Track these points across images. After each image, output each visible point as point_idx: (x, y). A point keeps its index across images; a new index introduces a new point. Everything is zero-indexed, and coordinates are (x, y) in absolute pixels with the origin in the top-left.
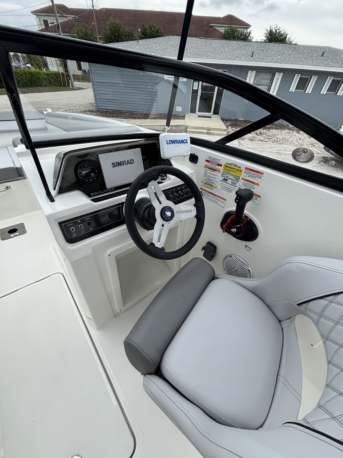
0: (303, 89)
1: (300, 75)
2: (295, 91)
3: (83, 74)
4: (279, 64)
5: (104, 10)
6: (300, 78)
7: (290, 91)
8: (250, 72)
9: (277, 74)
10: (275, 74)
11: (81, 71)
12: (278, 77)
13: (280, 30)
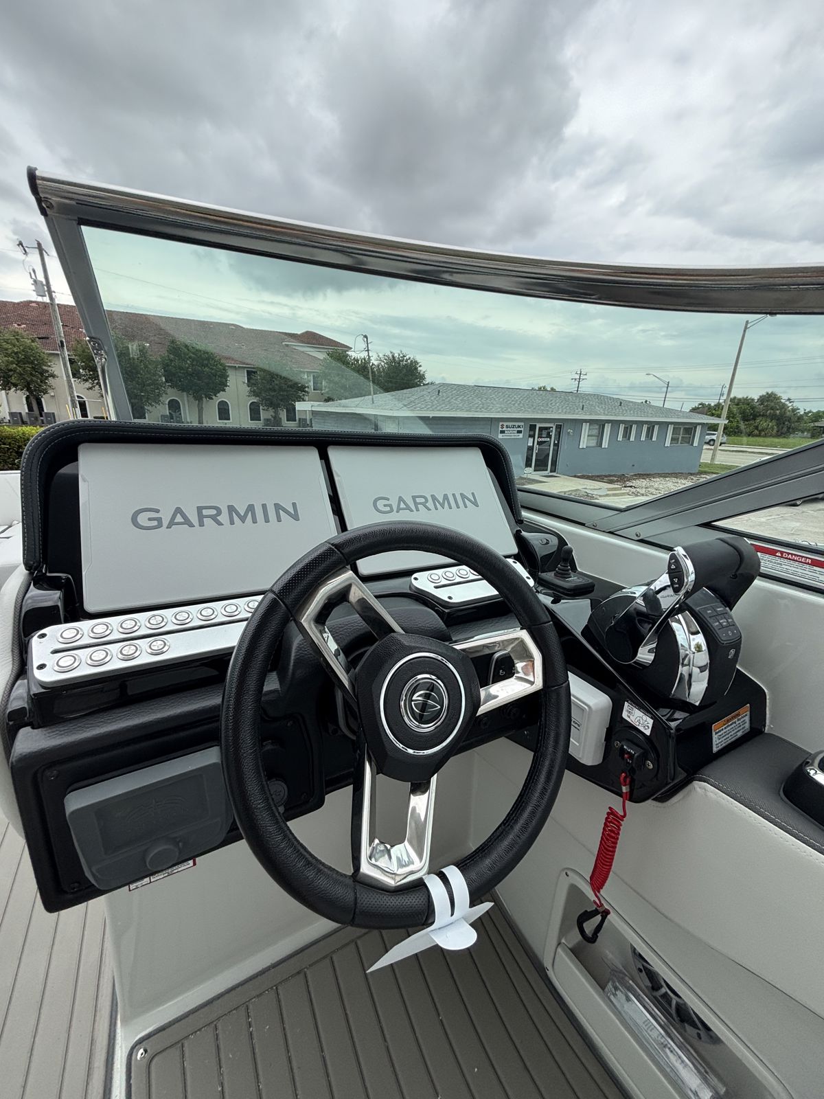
6: (624, 427)
8: (584, 424)
10: (604, 425)
12: (607, 428)
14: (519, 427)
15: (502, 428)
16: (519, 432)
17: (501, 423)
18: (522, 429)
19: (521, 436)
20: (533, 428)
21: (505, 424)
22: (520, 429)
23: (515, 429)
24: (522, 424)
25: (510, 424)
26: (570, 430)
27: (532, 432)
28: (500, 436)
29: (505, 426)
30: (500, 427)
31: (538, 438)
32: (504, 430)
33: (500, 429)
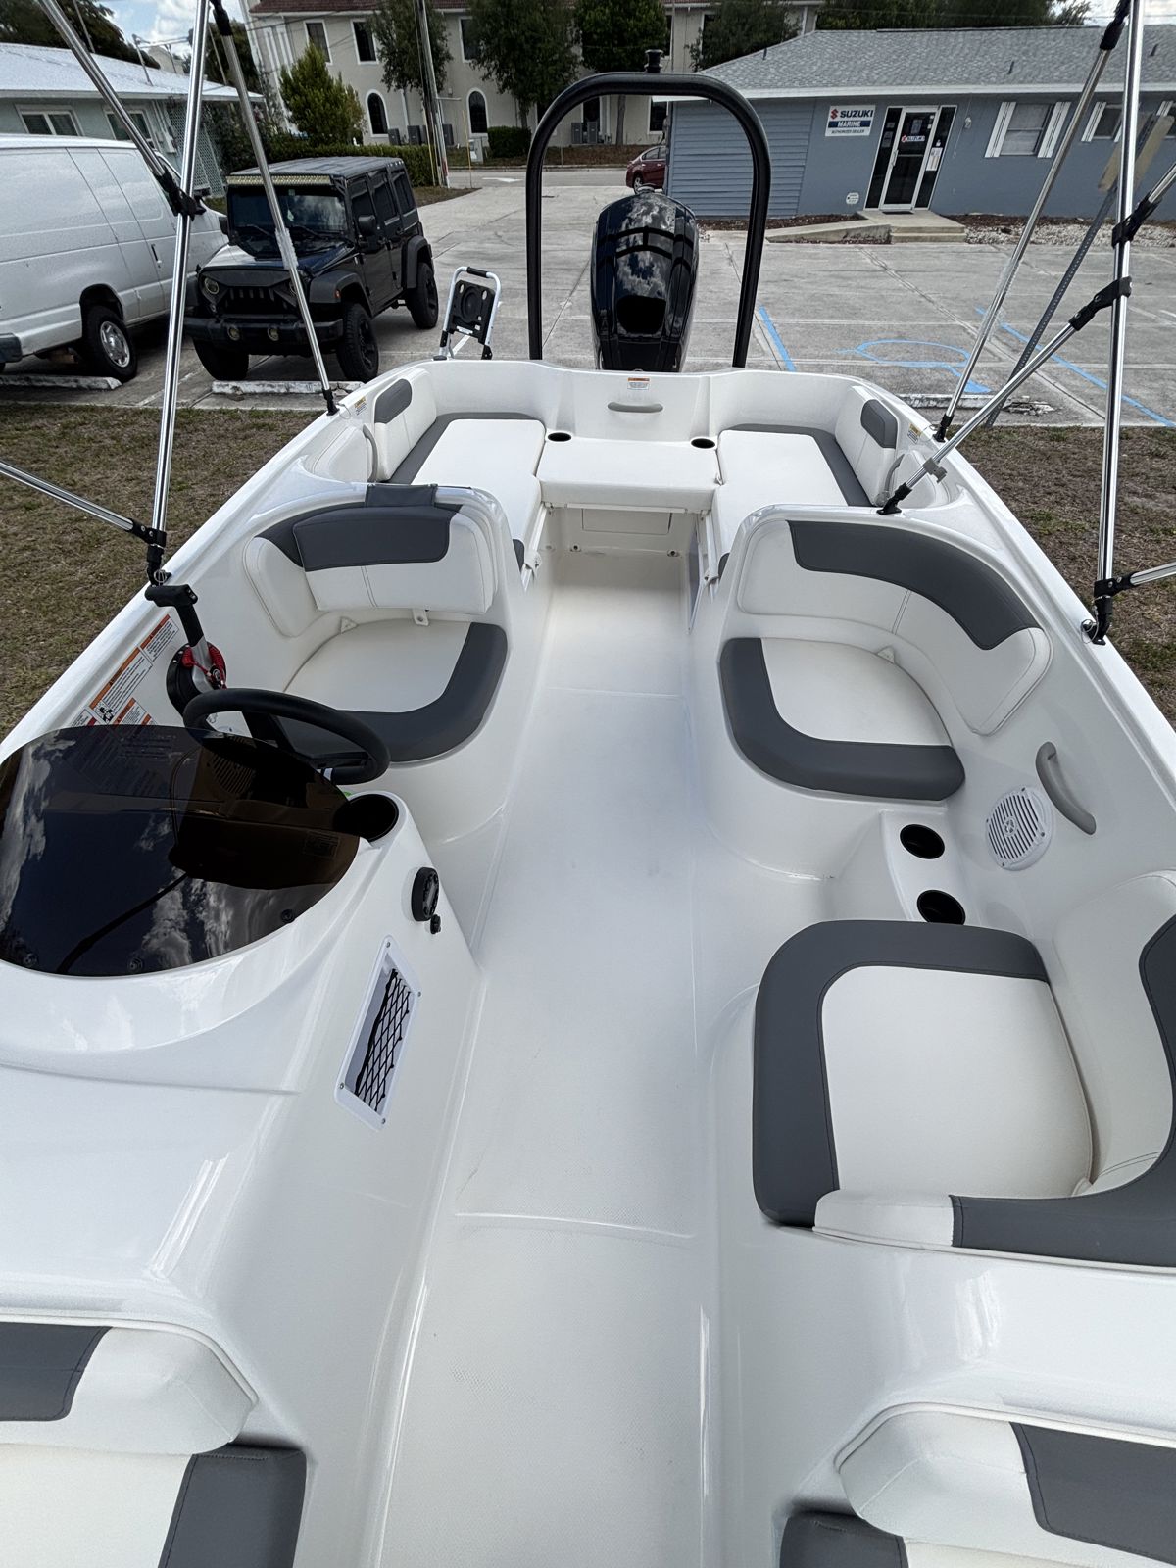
0: (1110, 134)
1: (1105, 104)
2: (1093, 140)
4: (1065, 85)
6: (1105, 109)
7: (1083, 140)
8: (1004, 104)
9: (1058, 104)
10: (1054, 105)
12: (1060, 111)
14: (865, 113)
16: (865, 124)
17: (832, 108)
18: (872, 119)
19: (867, 131)
20: (893, 116)
21: (840, 109)
22: (865, 119)
23: (857, 119)
24: (873, 108)
25: (849, 108)
26: (969, 120)
27: (891, 125)
28: (829, 133)
29: (839, 114)
30: (830, 114)
31: (902, 136)
32: (836, 119)
33: (830, 119)
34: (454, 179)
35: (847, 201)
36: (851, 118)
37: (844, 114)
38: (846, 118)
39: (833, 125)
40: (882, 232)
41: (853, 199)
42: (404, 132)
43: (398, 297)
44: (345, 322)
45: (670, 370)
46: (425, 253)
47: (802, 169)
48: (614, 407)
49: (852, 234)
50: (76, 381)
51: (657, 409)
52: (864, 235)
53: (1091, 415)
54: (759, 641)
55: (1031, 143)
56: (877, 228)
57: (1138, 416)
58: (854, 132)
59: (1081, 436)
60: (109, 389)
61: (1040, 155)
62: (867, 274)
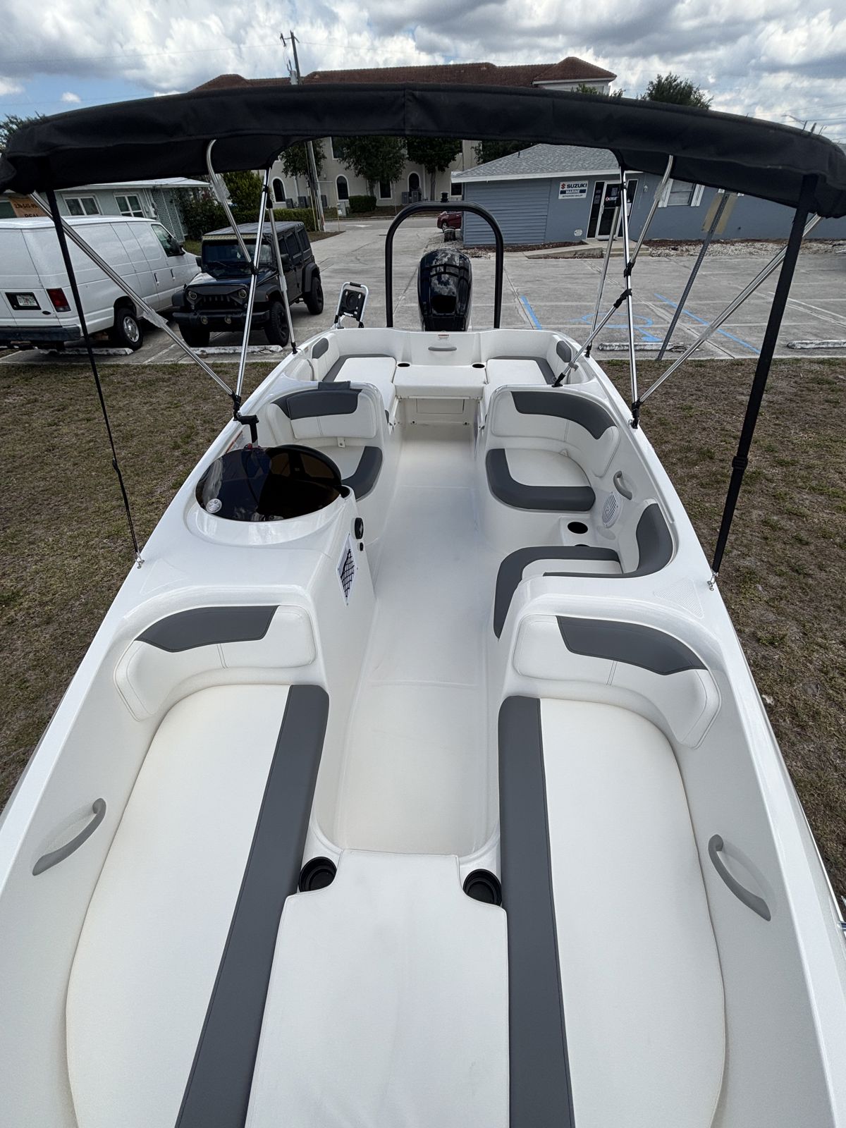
3: (288, 207)
5: (317, 77)
11: (285, 202)
13: (678, 81)
14: (582, 185)
15: (563, 187)
16: (582, 191)
17: (562, 183)
18: (586, 188)
19: (584, 195)
20: (600, 186)
21: (566, 183)
22: (583, 188)
23: (577, 188)
24: (587, 182)
25: (570, 183)
26: (646, 187)
27: (599, 191)
28: (561, 197)
29: (566, 186)
30: (561, 186)
31: (606, 197)
32: (565, 189)
33: (561, 189)
34: (328, 226)
35: (575, 234)
36: (574, 188)
37: (569, 186)
38: (570, 189)
39: (563, 192)
40: (598, 252)
41: (578, 233)
42: (296, 200)
43: (300, 297)
44: (270, 312)
45: (461, 330)
46: (316, 272)
47: (545, 217)
48: (432, 349)
49: (579, 253)
50: (107, 351)
51: (453, 349)
52: (586, 253)
53: (721, 353)
54: (504, 450)
55: (687, 198)
56: (595, 249)
57: (749, 353)
58: (576, 196)
59: (714, 364)
60: (126, 354)
61: (692, 205)
62: (589, 276)
